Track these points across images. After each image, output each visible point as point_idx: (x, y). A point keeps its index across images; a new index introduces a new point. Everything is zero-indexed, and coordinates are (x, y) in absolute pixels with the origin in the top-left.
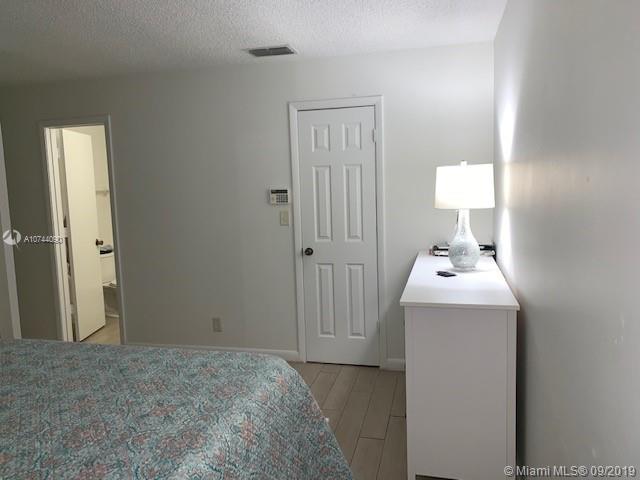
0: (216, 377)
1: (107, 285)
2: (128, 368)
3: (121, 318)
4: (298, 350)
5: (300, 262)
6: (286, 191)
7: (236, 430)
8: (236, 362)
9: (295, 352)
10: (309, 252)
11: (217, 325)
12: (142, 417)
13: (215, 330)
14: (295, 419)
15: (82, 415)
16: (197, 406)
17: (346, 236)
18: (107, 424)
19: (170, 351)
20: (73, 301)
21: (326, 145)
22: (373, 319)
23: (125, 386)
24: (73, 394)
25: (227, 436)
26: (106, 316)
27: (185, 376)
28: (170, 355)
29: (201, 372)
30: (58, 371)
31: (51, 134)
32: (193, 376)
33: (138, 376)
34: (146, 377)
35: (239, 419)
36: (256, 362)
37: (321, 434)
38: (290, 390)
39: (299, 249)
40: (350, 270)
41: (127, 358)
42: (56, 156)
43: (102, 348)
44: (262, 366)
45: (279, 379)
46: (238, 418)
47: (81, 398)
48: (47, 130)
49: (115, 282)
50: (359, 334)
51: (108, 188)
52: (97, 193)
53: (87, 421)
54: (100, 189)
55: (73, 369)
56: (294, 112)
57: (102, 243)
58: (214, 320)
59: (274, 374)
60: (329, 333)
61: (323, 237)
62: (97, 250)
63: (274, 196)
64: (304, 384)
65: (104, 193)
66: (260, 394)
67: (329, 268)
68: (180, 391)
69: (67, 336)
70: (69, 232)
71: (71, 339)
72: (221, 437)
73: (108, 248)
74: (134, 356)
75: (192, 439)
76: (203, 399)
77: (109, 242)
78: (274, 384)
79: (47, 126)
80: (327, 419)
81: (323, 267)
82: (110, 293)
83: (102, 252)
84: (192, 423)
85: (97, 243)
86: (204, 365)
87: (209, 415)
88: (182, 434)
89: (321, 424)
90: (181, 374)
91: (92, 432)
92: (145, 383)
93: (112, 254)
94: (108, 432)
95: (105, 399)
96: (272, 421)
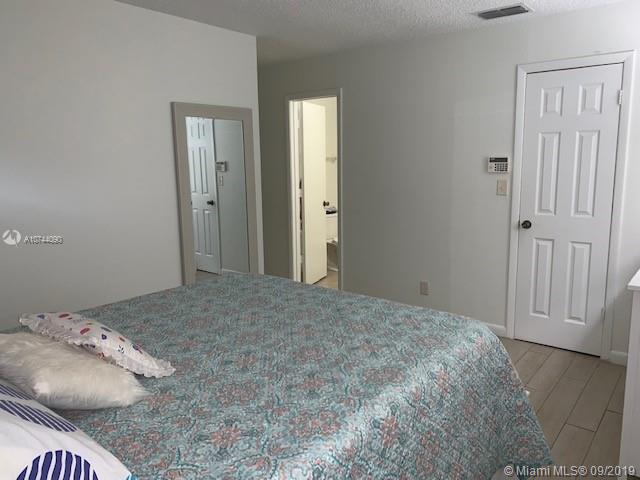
0: (418, 329)
1: (330, 241)
2: (343, 309)
3: (339, 272)
4: (506, 325)
5: (515, 234)
6: (506, 160)
7: (432, 376)
8: (438, 319)
9: (502, 327)
10: (527, 225)
11: (424, 289)
12: (353, 349)
13: (421, 293)
14: (493, 383)
15: (307, 339)
16: (399, 349)
17: (573, 211)
18: (325, 349)
19: (379, 301)
20: (303, 253)
21: (558, 109)
22: (597, 305)
23: (340, 323)
24: (301, 322)
25: (424, 379)
26: (328, 270)
27: (391, 323)
28: (379, 304)
29: (405, 322)
30: (291, 303)
31: (294, 106)
32: (399, 324)
33: (352, 317)
34: (358, 318)
35: (437, 368)
36: (457, 322)
37: (520, 404)
38: (490, 354)
39: (515, 221)
40: (574, 248)
41: (343, 301)
42: (297, 126)
43: (324, 290)
44: (463, 327)
45: (480, 341)
46: (436, 366)
47: (307, 327)
48: (291, 103)
49: (336, 240)
50: (579, 319)
51: (336, 155)
52: (327, 159)
53: (310, 343)
54: (330, 156)
55: (301, 303)
56: (522, 74)
57: (328, 204)
58: (421, 283)
59: (474, 336)
60: (543, 313)
61: (544, 211)
62: (323, 210)
63: (493, 164)
64: (505, 351)
65: (333, 160)
66: (458, 351)
67: (549, 244)
68: (386, 335)
69: (297, 278)
70: (303, 193)
71: (299, 281)
72: (418, 379)
73: (333, 210)
74: (349, 300)
75: (393, 375)
76: (405, 345)
77: (334, 204)
78: (474, 345)
79: (293, 99)
80: (528, 393)
81: (541, 243)
82: (332, 250)
83: (328, 213)
84: (393, 363)
85: (325, 204)
86: (409, 317)
87: (409, 358)
88: (385, 369)
89: (520, 394)
90: (388, 322)
91: (314, 353)
92: (357, 323)
93: (336, 214)
94: (326, 356)
95: (325, 331)
96: (468, 377)
